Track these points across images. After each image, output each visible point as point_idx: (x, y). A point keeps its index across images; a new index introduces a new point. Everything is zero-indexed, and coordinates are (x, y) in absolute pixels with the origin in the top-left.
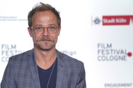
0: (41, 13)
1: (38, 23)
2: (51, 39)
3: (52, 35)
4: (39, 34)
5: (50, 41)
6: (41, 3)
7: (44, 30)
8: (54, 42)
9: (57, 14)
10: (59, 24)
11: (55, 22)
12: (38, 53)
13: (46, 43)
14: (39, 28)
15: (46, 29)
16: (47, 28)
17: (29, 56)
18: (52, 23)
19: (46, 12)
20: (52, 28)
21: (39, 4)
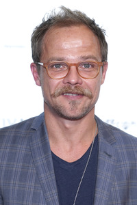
0: (63, 30)
1: (55, 54)
2: (86, 91)
3: (88, 81)
4: (57, 79)
5: (83, 95)
6: (63, 8)
7: (69, 69)
8: (91, 97)
9: (99, 34)
10: (104, 58)
11: (94, 52)
12: (53, 123)
13: (74, 103)
14: (58, 65)
15: (73, 68)
16: (77, 65)
17: (33, 130)
18: (87, 54)
19: (75, 28)
20: (87, 65)
21: (58, 11)
